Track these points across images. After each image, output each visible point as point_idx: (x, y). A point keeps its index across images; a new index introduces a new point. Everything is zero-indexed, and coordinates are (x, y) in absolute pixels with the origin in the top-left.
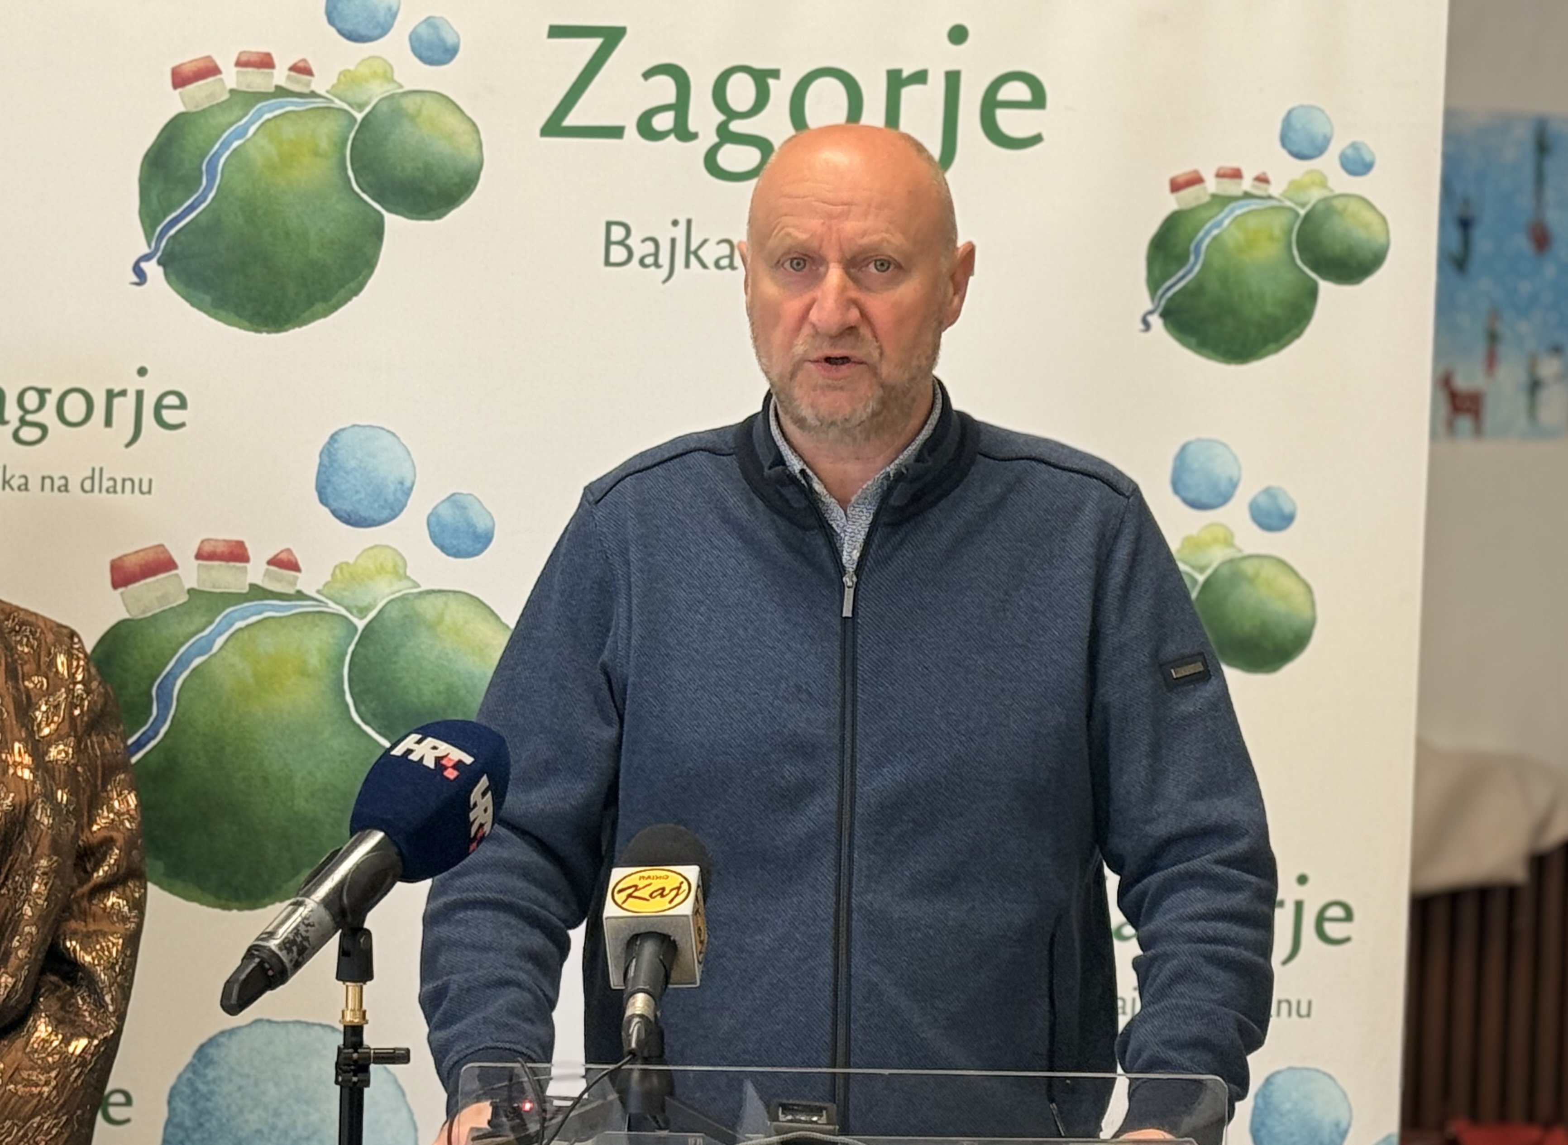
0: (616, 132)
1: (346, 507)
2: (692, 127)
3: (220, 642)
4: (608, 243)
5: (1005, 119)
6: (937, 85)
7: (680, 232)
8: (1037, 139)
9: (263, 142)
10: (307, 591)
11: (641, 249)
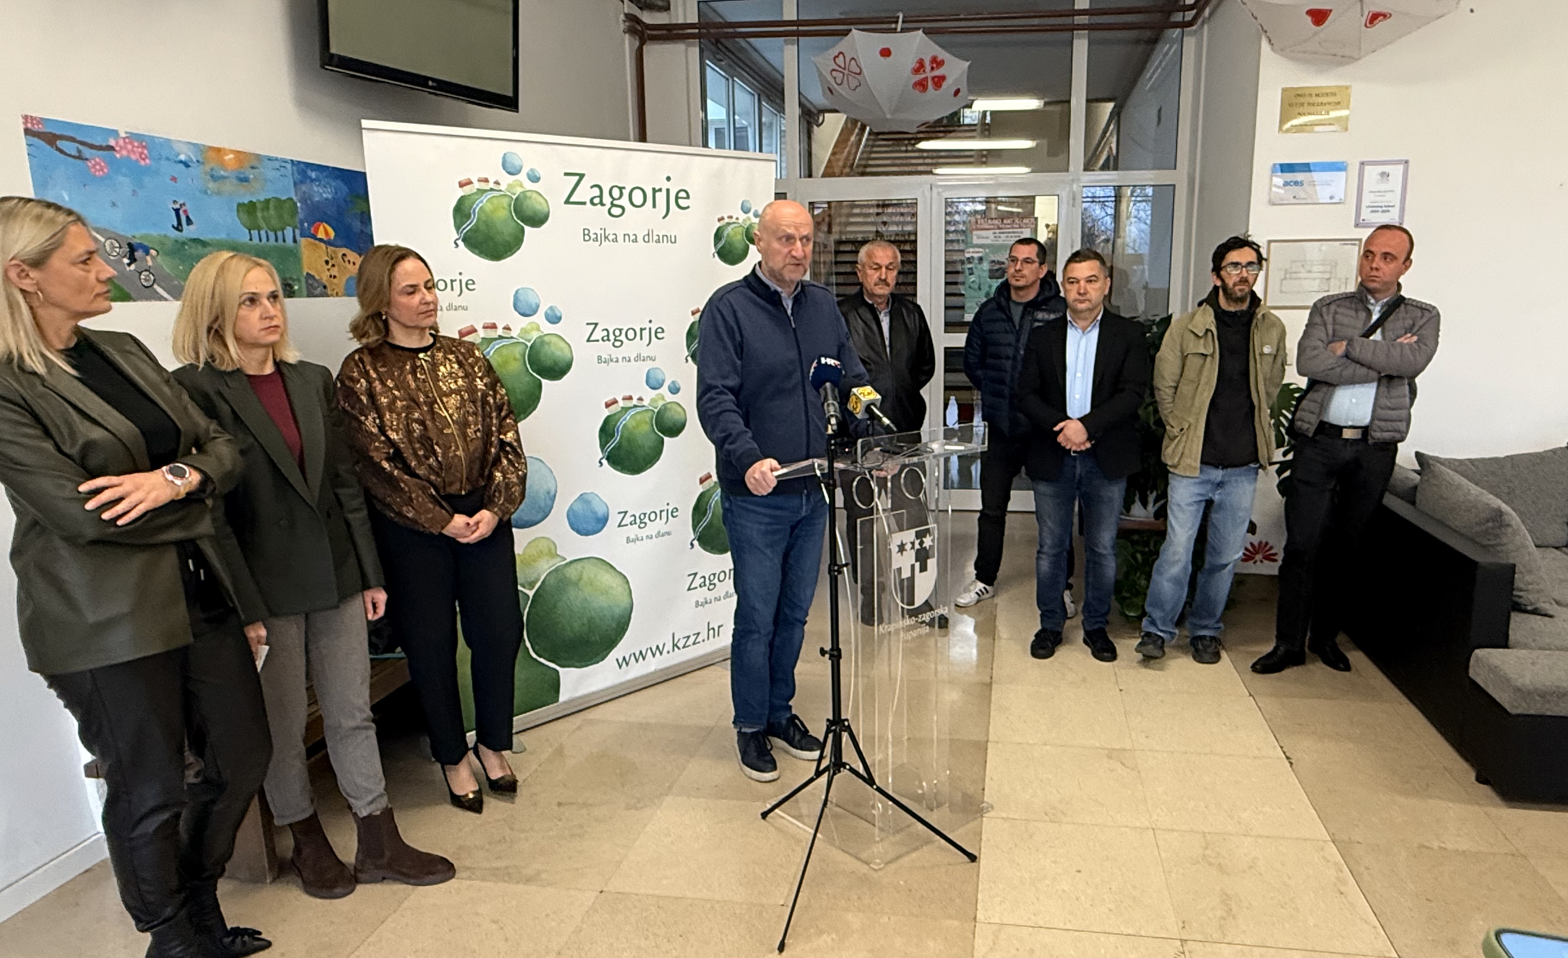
0: (584, 203)
1: (522, 311)
2: (604, 202)
3: (492, 353)
4: (584, 235)
5: (680, 201)
6: (664, 192)
7: (602, 232)
8: (688, 207)
9: (489, 205)
10: (514, 336)
11: (593, 236)
